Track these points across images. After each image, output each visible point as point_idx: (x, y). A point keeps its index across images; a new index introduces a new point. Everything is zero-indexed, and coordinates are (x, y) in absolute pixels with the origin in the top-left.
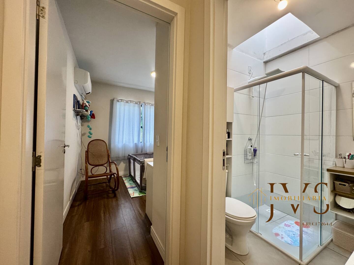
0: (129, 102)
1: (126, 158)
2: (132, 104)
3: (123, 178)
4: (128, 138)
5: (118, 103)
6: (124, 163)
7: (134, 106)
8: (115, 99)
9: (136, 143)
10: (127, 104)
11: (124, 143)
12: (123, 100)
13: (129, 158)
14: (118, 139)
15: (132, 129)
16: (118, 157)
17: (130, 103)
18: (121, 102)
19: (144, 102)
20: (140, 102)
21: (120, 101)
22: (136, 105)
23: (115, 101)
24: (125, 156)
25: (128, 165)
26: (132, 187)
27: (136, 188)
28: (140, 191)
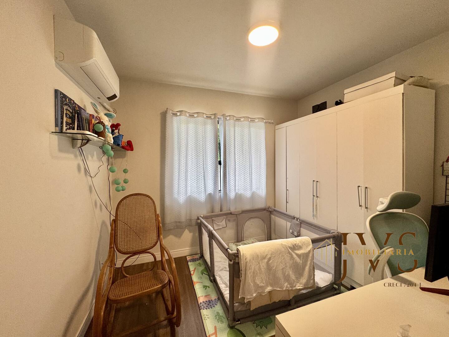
0: (196, 115)
1: (194, 223)
2: (200, 119)
3: (189, 263)
4: (195, 185)
5: (175, 118)
6: (190, 232)
7: (205, 124)
8: (168, 110)
9: (210, 194)
10: (192, 119)
11: (189, 194)
12: (183, 112)
13: (198, 223)
14: (177, 187)
15: (202, 167)
16: (179, 222)
17: (197, 117)
18: (180, 115)
19: (223, 115)
20: (215, 114)
21: (178, 114)
22: (209, 121)
23: (169, 116)
24: (191, 220)
25: (197, 234)
26: (209, 304)
27: (218, 308)
28: (231, 326)
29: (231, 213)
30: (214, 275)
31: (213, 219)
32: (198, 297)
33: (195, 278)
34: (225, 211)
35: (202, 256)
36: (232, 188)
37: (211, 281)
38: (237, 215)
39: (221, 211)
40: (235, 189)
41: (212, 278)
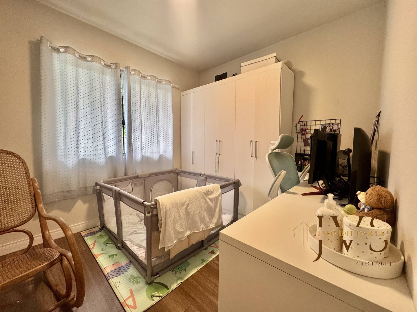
0: (89, 59)
1: (90, 190)
2: (96, 65)
3: (85, 238)
4: (91, 145)
5: (56, 55)
6: (85, 203)
7: (103, 73)
8: (44, 41)
9: (111, 157)
10: (83, 62)
11: (82, 156)
12: (69, 49)
13: (97, 190)
14: (63, 147)
15: (101, 124)
16: (68, 191)
17: (91, 61)
18: (65, 52)
19: (127, 67)
20: (116, 64)
21: (62, 50)
22: (108, 71)
23: (45, 49)
24: (86, 188)
25: (95, 204)
26: (119, 271)
27: (132, 271)
28: (149, 282)
29: (138, 177)
30: (122, 241)
31: (116, 184)
32: (103, 268)
33: (95, 251)
34: (130, 174)
35: (104, 227)
36: (138, 150)
37: (118, 248)
38: (144, 178)
39: (126, 175)
40: (142, 152)
41: (119, 245)
